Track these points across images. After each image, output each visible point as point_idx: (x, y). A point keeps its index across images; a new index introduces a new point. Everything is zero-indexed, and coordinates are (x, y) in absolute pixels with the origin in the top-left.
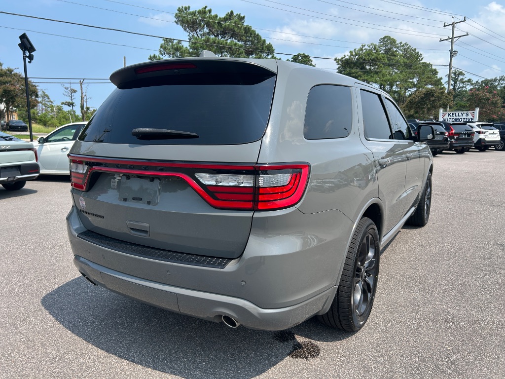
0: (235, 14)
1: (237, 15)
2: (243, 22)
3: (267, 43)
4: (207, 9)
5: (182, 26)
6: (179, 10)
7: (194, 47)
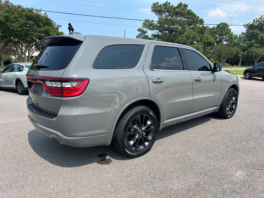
0: (183, 4)
1: (184, 4)
2: (187, 8)
3: (200, 18)
4: (168, 3)
5: (155, 13)
6: (153, 4)
7: (159, 23)
